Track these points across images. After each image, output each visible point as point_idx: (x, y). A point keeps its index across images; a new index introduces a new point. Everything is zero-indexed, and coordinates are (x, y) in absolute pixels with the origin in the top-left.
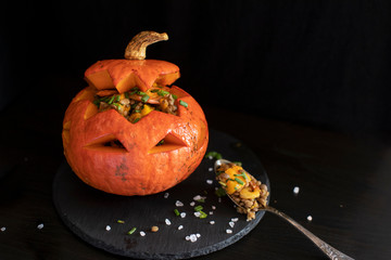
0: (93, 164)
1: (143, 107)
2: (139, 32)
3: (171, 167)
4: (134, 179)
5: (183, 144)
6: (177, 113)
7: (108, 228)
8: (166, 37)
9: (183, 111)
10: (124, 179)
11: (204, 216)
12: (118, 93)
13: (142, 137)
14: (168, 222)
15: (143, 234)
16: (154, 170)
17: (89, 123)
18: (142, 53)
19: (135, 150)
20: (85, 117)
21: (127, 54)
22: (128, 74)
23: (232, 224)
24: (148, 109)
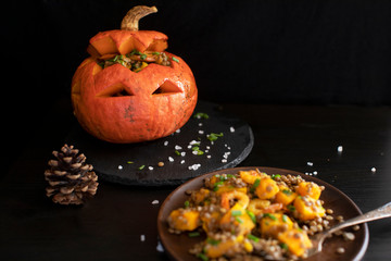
0: (104, 110)
1: (141, 64)
2: (132, 7)
3: (171, 110)
4: (141, 120)
5: (179, 91)
6: (171, 66)
7: (120, 167)
8: (155, 10)
9: (176, 65)
10: (132, 120)
11: (201, 153)
12: (119, 54)
13: (144, 83)
14: (171, 159)
15: (151, 168)
16: (157, 111)
17: (98, 77)
18: (135, 25)
19: (140, 93)
20: (94, 74)
21: (123, 26)
22: (128, 38)
23: (226, 156)
24: (145, 65)
